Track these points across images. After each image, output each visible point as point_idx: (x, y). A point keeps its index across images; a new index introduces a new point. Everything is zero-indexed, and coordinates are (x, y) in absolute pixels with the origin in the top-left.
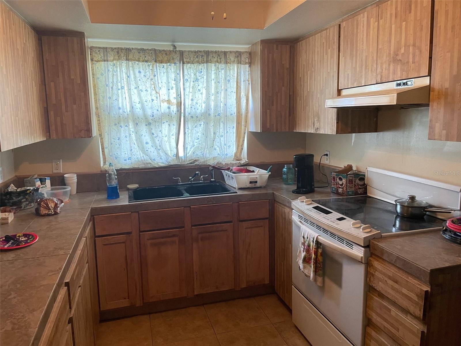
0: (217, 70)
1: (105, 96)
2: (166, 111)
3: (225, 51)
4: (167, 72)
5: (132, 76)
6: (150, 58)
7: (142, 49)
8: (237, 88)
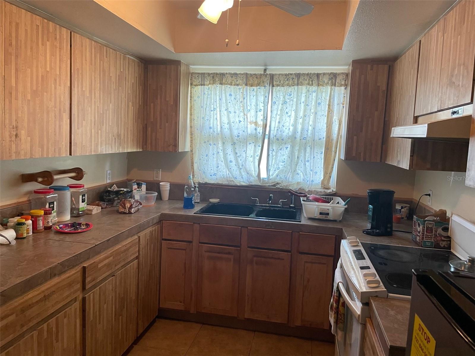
0: (307, 93)
1: (199, 117)
2: (253, 133)
3: (318, 73)
4: (257, 95)
5: (224, 99)
6: (241, 81)
7: (234, 74)
8: (329, 112)
